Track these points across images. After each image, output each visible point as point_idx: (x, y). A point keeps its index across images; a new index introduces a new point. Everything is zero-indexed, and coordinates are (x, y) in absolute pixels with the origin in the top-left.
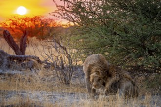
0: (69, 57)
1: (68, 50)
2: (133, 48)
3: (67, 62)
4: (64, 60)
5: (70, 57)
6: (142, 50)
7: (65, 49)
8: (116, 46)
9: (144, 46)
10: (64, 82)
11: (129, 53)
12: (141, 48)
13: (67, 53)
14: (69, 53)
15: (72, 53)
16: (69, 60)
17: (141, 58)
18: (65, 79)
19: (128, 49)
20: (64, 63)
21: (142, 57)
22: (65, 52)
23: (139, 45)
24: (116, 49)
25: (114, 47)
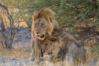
0: (10, 18)
1: (9, 10)
2: (83, 7)
3: (8, 24)
4: (4, 20)
5: (12, 18)
6: (93, 9)
7: (6, 8)
8: (64, 5)
9: (95, 4)
10: (4, 46)
11: (79, 13)
12: (92, 7)
13: (8, 13)
14: (10, 13)
15: (13, 13)
16: (10, 21)
17: (92, 19)
18: (5, 42)
19: (78, 8)
20: (5, 24)
21: (93, 17)
22: (6, 12)
23: (89, 4)
24: (64, 8)
25: (62, 6)
